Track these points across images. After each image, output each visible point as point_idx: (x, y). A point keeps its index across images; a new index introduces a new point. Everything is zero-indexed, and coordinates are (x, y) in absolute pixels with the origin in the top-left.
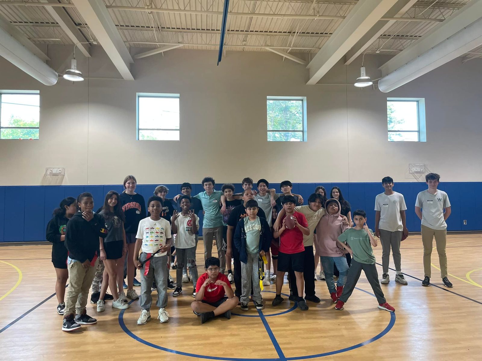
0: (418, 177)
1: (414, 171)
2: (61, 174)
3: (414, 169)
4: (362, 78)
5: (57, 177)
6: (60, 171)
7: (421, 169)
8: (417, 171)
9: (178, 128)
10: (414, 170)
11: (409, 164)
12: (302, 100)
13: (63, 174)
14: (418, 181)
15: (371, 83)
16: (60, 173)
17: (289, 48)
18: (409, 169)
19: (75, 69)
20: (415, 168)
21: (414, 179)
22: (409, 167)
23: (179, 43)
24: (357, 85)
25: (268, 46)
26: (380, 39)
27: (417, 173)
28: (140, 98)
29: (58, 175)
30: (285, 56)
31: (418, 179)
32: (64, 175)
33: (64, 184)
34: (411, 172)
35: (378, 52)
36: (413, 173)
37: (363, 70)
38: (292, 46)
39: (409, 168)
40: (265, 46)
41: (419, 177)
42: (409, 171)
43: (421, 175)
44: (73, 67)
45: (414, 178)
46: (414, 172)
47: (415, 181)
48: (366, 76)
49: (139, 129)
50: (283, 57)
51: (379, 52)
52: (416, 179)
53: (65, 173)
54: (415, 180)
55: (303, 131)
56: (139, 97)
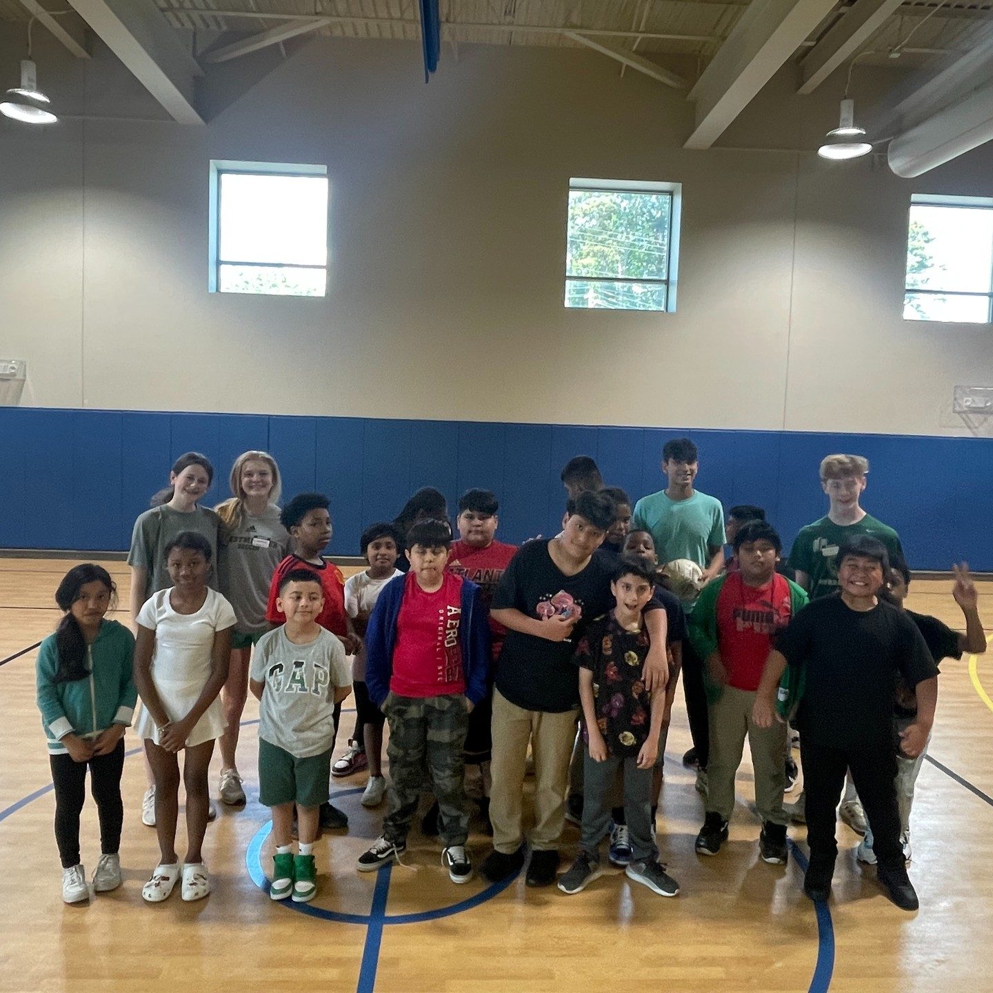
0: (977, 424)
1: (968, 407)
2: (17, 377)
3: (968, 402)
4: (842, 131)
5: (6, 384)
6: (13, 368)
7: (987, 402)
8: (973, 405)
9: (324, 264)
10: (968, 404)
11: (956, 387)
12: (671, 193)
13: (21, 378)
15: (865, 149)
16: (14, 375)
17: (636, 35)
18: (955, 399)
19: (30, 88)
20: (970, 399)
21: (963, 427)
22: (955, 394)
23: (317, 14)
24: (827, 152)
25: (574, 27)
26: (906, 18)
27: (975, 412)
28: (224, 177)
29: (8, 380)
30: (625, 61)
31: (976, 428)
32: (24, 381)
33: (24, 403)
34: (957, 409)
35: (895, 56)
36: (964, 412)
37: (847, 109)
38: (642, 28)
39: (953, 398)
40: (565, 26)
41: (981, 424)
42: (954, 404)
43: (986, 419)
44: (24, 81)
45: (964, 425)
46: (966, 409)
47: (968, 434)
48: (855, 125)
49: (219, 263)
50: (621, 64)
51: (899, 55)
53: (25, 376)
55: (667, 282)
56: (220, 172)
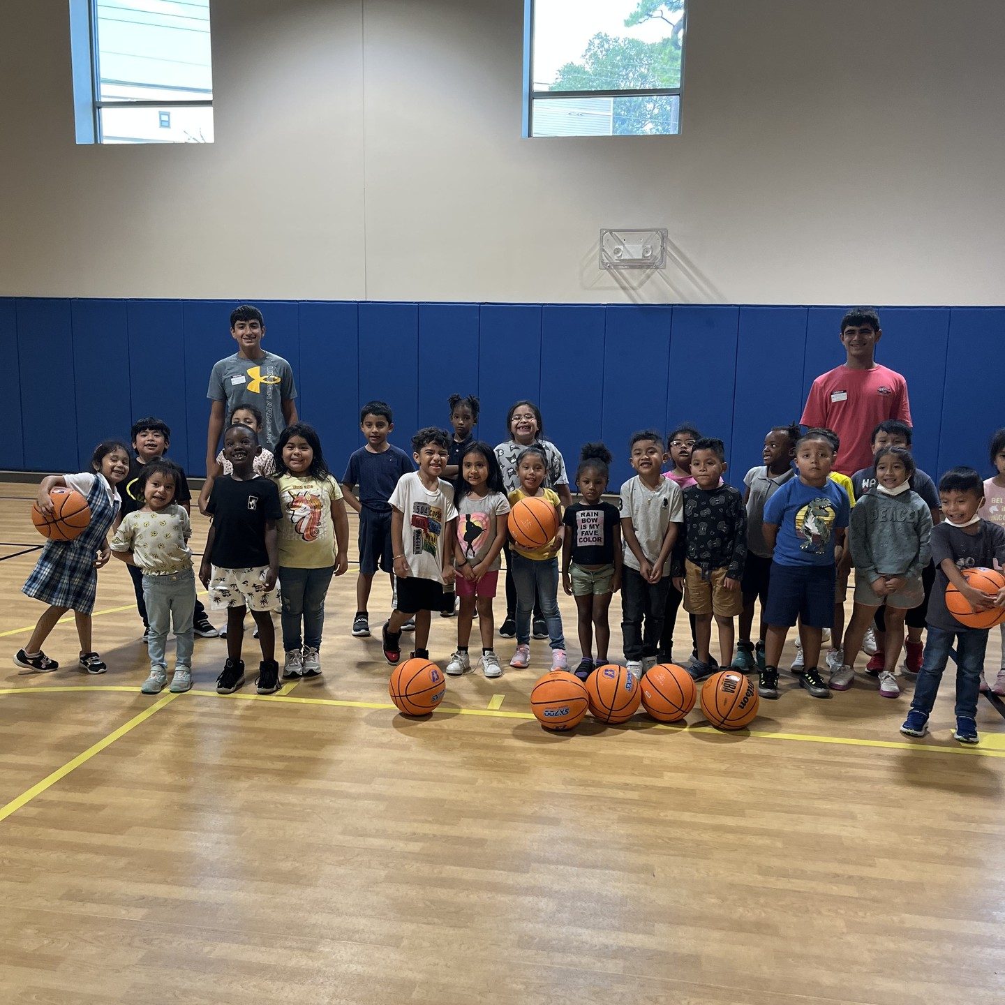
0: (635, 284)
14: (630, 296)
18: (602, 248)
21: (615, 289)
27: (632, 267)
31: (633, 289)
34: (606, 262)
36: (616, 266)
39: (598, 248)
41: (641, 284)
42: (601, 256)
43: (648, 277)
45: (617, 285)
46: (618, 262)
47: (622, 298)
52: (624, 288)
54: (622, 292)
